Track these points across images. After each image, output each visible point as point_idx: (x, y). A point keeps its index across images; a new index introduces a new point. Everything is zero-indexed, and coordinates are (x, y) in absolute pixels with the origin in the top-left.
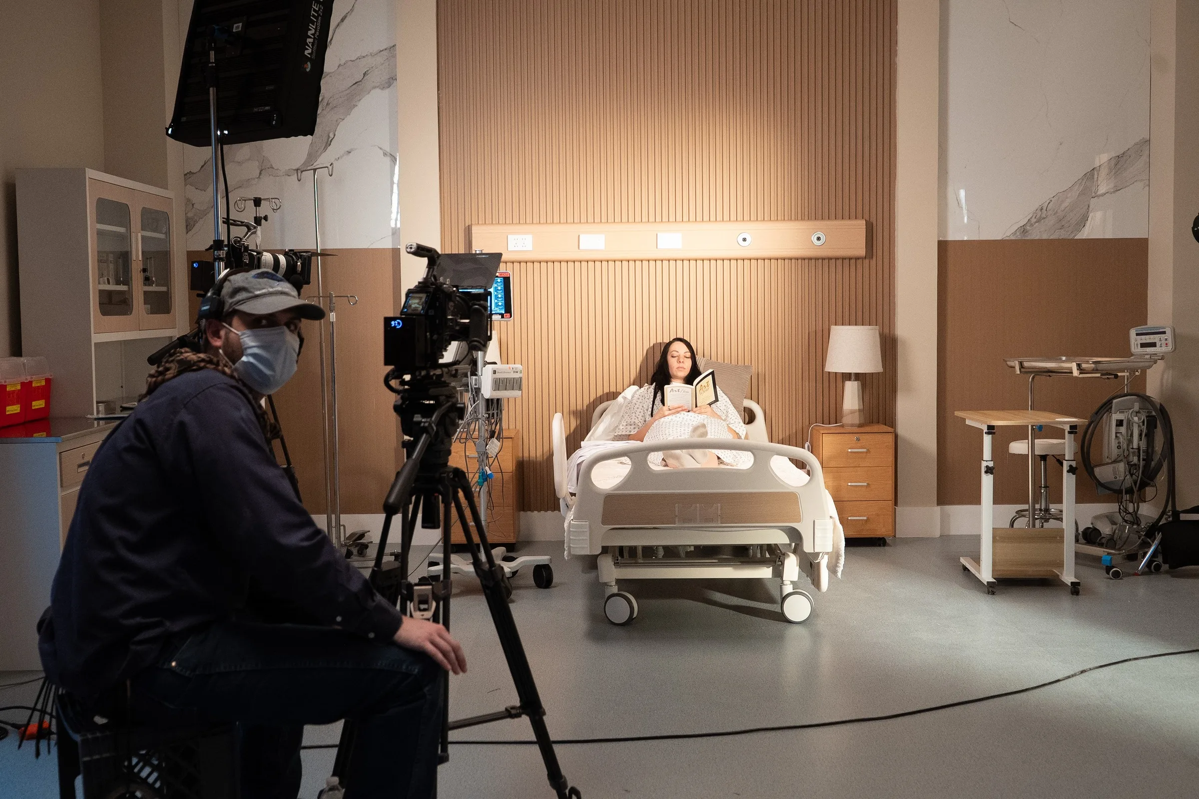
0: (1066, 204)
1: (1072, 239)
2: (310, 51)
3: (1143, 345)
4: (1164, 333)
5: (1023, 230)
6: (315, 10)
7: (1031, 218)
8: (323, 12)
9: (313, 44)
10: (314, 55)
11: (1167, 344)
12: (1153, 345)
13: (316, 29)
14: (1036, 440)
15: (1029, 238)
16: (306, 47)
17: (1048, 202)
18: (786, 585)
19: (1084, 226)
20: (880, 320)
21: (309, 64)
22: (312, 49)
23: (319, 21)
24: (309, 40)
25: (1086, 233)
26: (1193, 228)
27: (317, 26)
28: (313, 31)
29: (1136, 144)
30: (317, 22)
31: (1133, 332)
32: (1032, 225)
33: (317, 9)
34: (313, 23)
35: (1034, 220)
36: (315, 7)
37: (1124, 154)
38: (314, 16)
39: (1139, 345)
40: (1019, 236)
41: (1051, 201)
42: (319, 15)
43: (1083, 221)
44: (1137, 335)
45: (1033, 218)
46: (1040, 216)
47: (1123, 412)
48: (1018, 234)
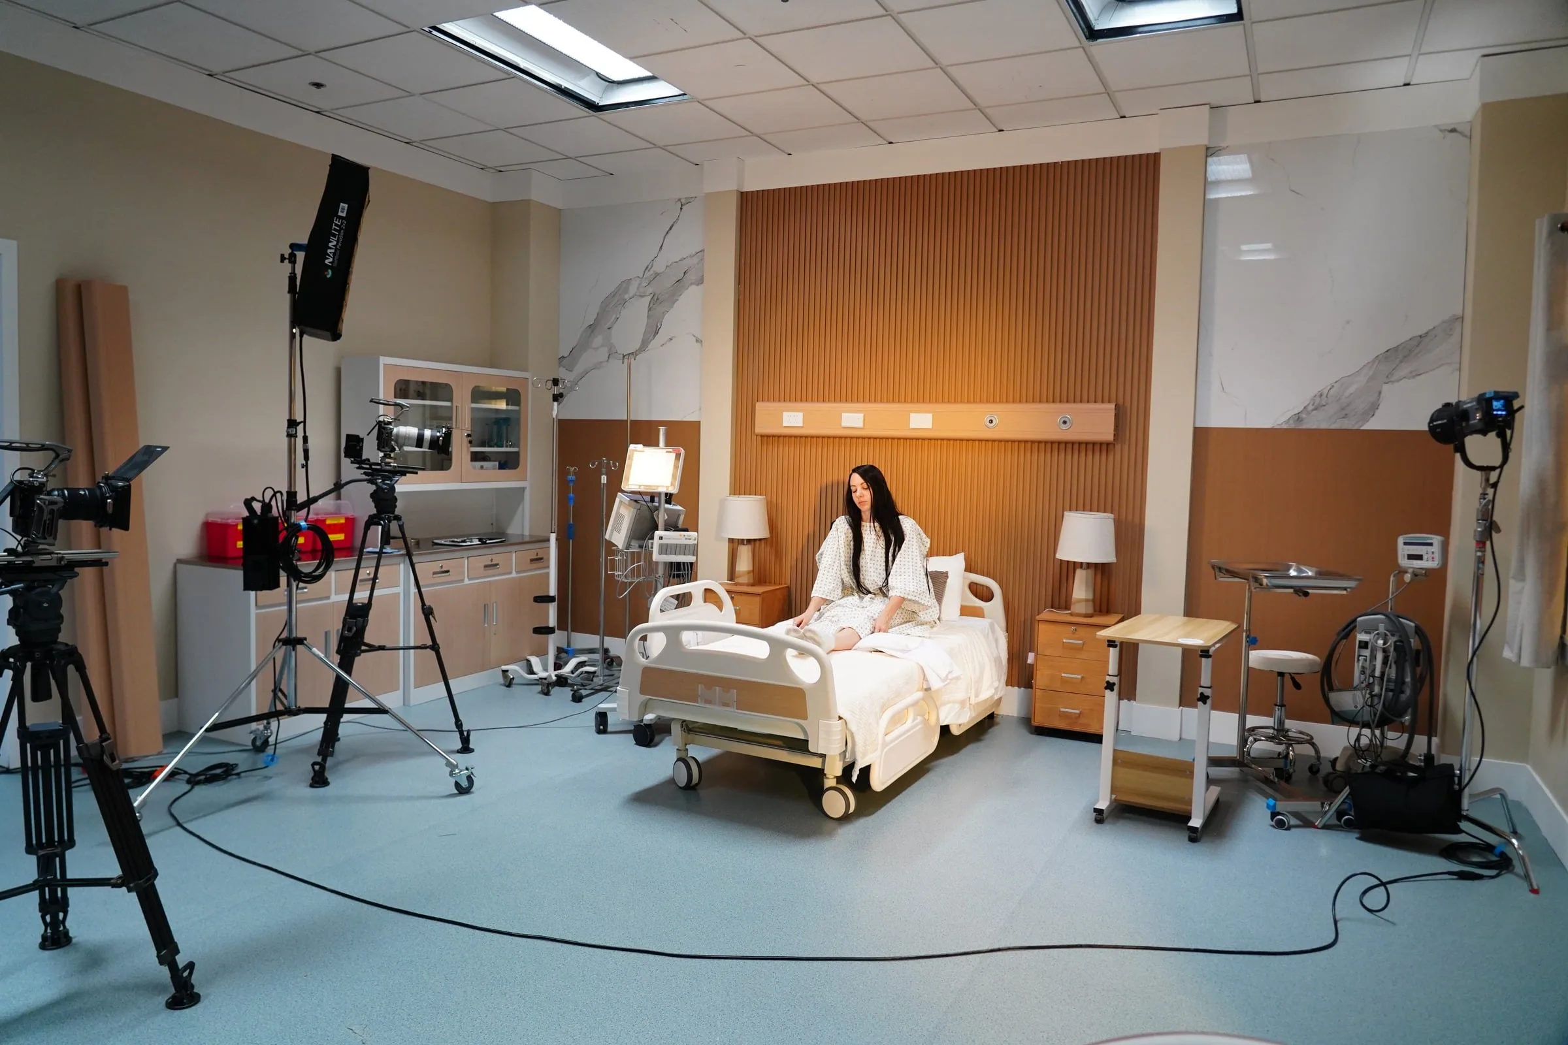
0: (1352, 390)
1: (1357, 430)
2: (331, 260)
3: (1411, 557)
4: (1431, 544)
5: (1298, 418)
6: (336, 225)
7: (1308, 405)
8: (346, 226)
9: (334, 254)
10: (336, 262)
11: (1433, 558)
12: (1420, 557)
13: (338, 241)
14: (1251, 652)
15: (1304, 427)
16: (327, 257)
17: (1329, 388)
18: (828, 778)
19: (1373, 415)
20: (1116, 508)
21: (330, 271)
22: (333, 258)
23: (342, 234)
24: (329, 251)
25: (1374, 424)
26: (1429, 423)
27: (338, 238)
28: (335, 243)
29: (1444, 322)
30: (339, 235)
31: (1401, 540)
32: (1308, 413)
33: (339, 224)
34: (334, 235)
35: (1311, 408)
36: (337, 222)
37: (1427, 333)
38: (335, 230)
39: (1406, 557)
40: (1292, 425)
41: (1333, 386)
42: (341, 229)
43: (1373, 408)
44: (1405, 544)
45: (1311, 405)
46: (1319, 403)
47: (1369, 633)
48: (1291, 422)
